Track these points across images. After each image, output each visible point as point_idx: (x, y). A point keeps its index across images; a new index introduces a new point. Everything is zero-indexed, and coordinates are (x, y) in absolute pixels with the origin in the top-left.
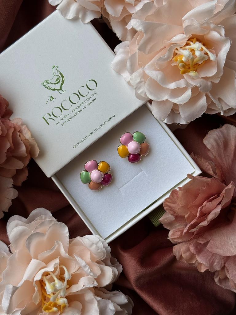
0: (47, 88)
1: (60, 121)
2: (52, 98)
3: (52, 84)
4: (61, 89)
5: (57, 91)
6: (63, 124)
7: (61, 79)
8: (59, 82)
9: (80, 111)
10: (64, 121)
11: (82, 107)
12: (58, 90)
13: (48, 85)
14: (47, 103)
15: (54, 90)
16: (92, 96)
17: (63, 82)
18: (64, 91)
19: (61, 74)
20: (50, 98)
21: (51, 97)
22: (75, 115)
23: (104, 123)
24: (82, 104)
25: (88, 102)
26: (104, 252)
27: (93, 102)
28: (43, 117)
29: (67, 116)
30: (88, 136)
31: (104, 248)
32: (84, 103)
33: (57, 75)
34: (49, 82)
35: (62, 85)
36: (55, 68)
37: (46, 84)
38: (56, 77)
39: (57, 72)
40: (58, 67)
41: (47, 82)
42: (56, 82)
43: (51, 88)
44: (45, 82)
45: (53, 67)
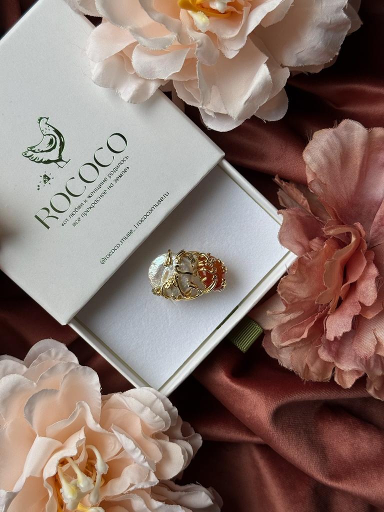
0: (34, 160)
1: (69, 218)
2: (46, 178)
3: (42, 151)
4: (60, 160)
5: (53, 163)
6: (74, 224)
7: (58, 140)
8: (54, 147)
9: (103, 194)
10: (75, 218)
11: (105, 186)
12: (56, 161)
13: (35, 155)
14: (39, 189)
15: (48, 162)
16: (121, 164)
17: (62, 144)
18: (67, 162)
19: (56, 131)
20: (42, 179)
21: (45, 176)
22: (96, 202)
23: (151, 210)
24: (105, 181)
25: (114, 176)
26: (165, 420)
27: (125, 175)
28: (36, 217)
29: (79, 207)
30: (126, 238)
31: (166, 412)
32: (108, 178)
33: (49, 135)
34: (36, 149)
35: (61, 150)
36: (43, 121)
37: (31, 154)
38: (48, 138)
39: (47, 128)
40: (48, 119)
41: (31, 149)
42: (49, 148)
43: (42, 160)
44: (29, 150)
45: (40, 120)
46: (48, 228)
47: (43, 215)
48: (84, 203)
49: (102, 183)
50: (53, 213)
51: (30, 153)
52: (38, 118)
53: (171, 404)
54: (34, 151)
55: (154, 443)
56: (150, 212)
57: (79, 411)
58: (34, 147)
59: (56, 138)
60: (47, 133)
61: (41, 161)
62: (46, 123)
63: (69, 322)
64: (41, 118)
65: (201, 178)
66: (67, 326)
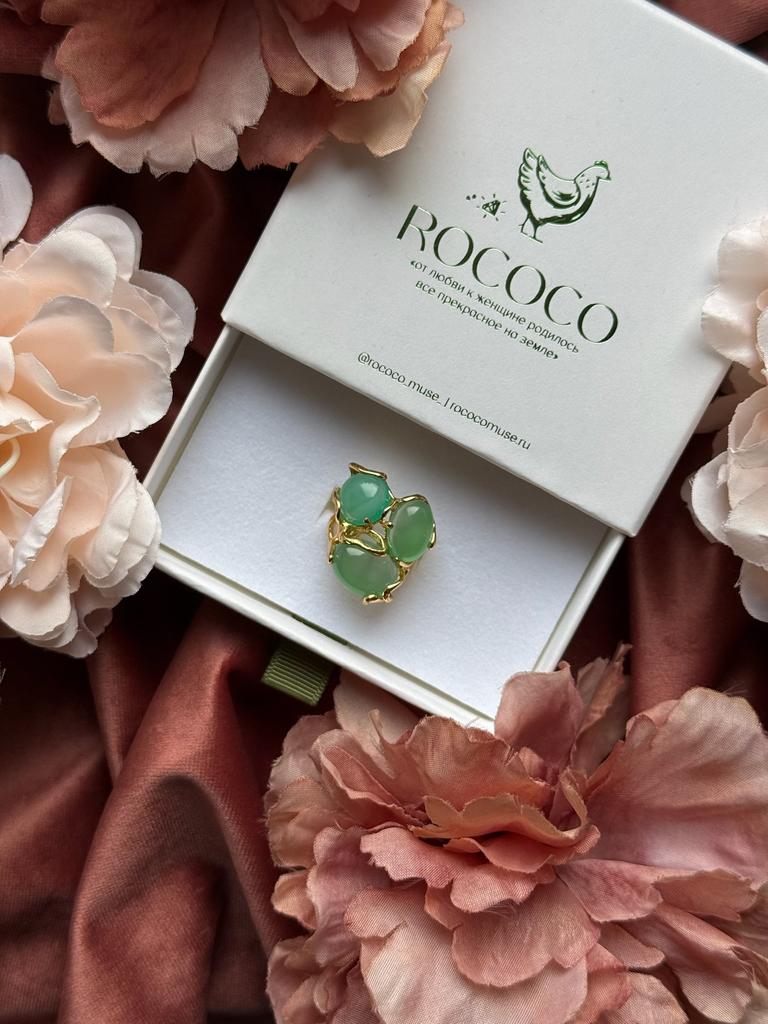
0: (521, 174)
1: (428, 270)
2: (494, 208)
3: (543, 185)
4: (536, 224)
5: (526, 213)
6: (420, 285)
7: (572, 209)
8: (557, 206)
9: (492, 323)
11: (508, 323)
12: (530, 216)
13: (532, 173)
14: (468, 198)
15: (526, 203)
16: (561, 341)
17: (567, 219)
18: (534, 237)
19: (589, 202)
20: (490, 199)
21: (497, 204)
22: (473, 313)
23: (487, 424)
24: (519, 320)
25: (531, 335)
26: (112, 576)
27: (541, 354)
28: (414, 209)
29: (455, 285)
30: (420, 389)
31: (127, 573)
32: (526, 325)
33: (578, 189)
34: (544, 172)
35: (554, 220)
36: (602, 171)
37: (532, 164)
38: (572, 191)
39: (590, 183)
40: (608, 178)
41: (542, 164)
42: (554, 197)
43: (526, 189)
44: (538, 159)
45: (601, 164)
46: (400, 236)
47: (422, 220)
48: (466, 291)
49: (513, 316)
50: (431, 237)
51: (533, 162)
52: (605, 160)
53: (143, 577)
54: (539, 169)
55: (62, 568)
56: (484, 422)
57: (80, 405)
58: (547, 167)
59: (575, 203)
60: (580, 185)
61: (523, 188)
62: (599, 178)
63: (230, 327)
64: (606, 166)
65: (575, 502)
66: (222, 324)
